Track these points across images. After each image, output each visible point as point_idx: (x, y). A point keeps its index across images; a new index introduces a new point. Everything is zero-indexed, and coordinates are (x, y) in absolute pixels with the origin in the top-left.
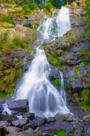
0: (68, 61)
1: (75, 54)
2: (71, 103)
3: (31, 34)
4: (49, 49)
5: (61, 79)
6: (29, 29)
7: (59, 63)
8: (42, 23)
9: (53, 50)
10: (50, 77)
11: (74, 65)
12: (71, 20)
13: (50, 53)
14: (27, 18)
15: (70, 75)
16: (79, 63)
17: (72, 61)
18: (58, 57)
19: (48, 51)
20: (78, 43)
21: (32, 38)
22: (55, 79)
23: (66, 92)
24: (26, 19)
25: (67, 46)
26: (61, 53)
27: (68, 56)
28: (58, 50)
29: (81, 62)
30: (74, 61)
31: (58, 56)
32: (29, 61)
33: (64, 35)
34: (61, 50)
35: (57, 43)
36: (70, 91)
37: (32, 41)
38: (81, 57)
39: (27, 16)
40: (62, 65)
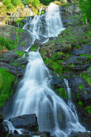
0: (73, 66)
1: (79, 57)
2: (85, 119)
3: (17, 33)
4: (47, 51)
5: (66, 87)
6: (14, 27)
7: (61, 68)
8: (28, 21)
9: (52, 53)
10: (52, 85)
11: (80, 70)
12: (62, 19)
13: (48, 55)
14: (9, 14)
15: (77, 82)
16: (86, 68)
17: (76, 66)
18: (59, 61)
19: (46, 53)
20: (80, 44)
21: (18, 38)
22: (59, 88)
23: (75, 105)
24: (8, 16)
25: (68, 48)
26: (62, 57)
27: (72, 60)
28: (58, 53)
29: (88, 67)
30: (79, 66)
31: (59, 59)
32: (23, 66)
33: (59, 35)
34: (62, 53)
35: (56, 45)
36: (80, 103)
37: (18, 41)
38: (87, 61)
39: (9, 12)
40: (64, 70)
